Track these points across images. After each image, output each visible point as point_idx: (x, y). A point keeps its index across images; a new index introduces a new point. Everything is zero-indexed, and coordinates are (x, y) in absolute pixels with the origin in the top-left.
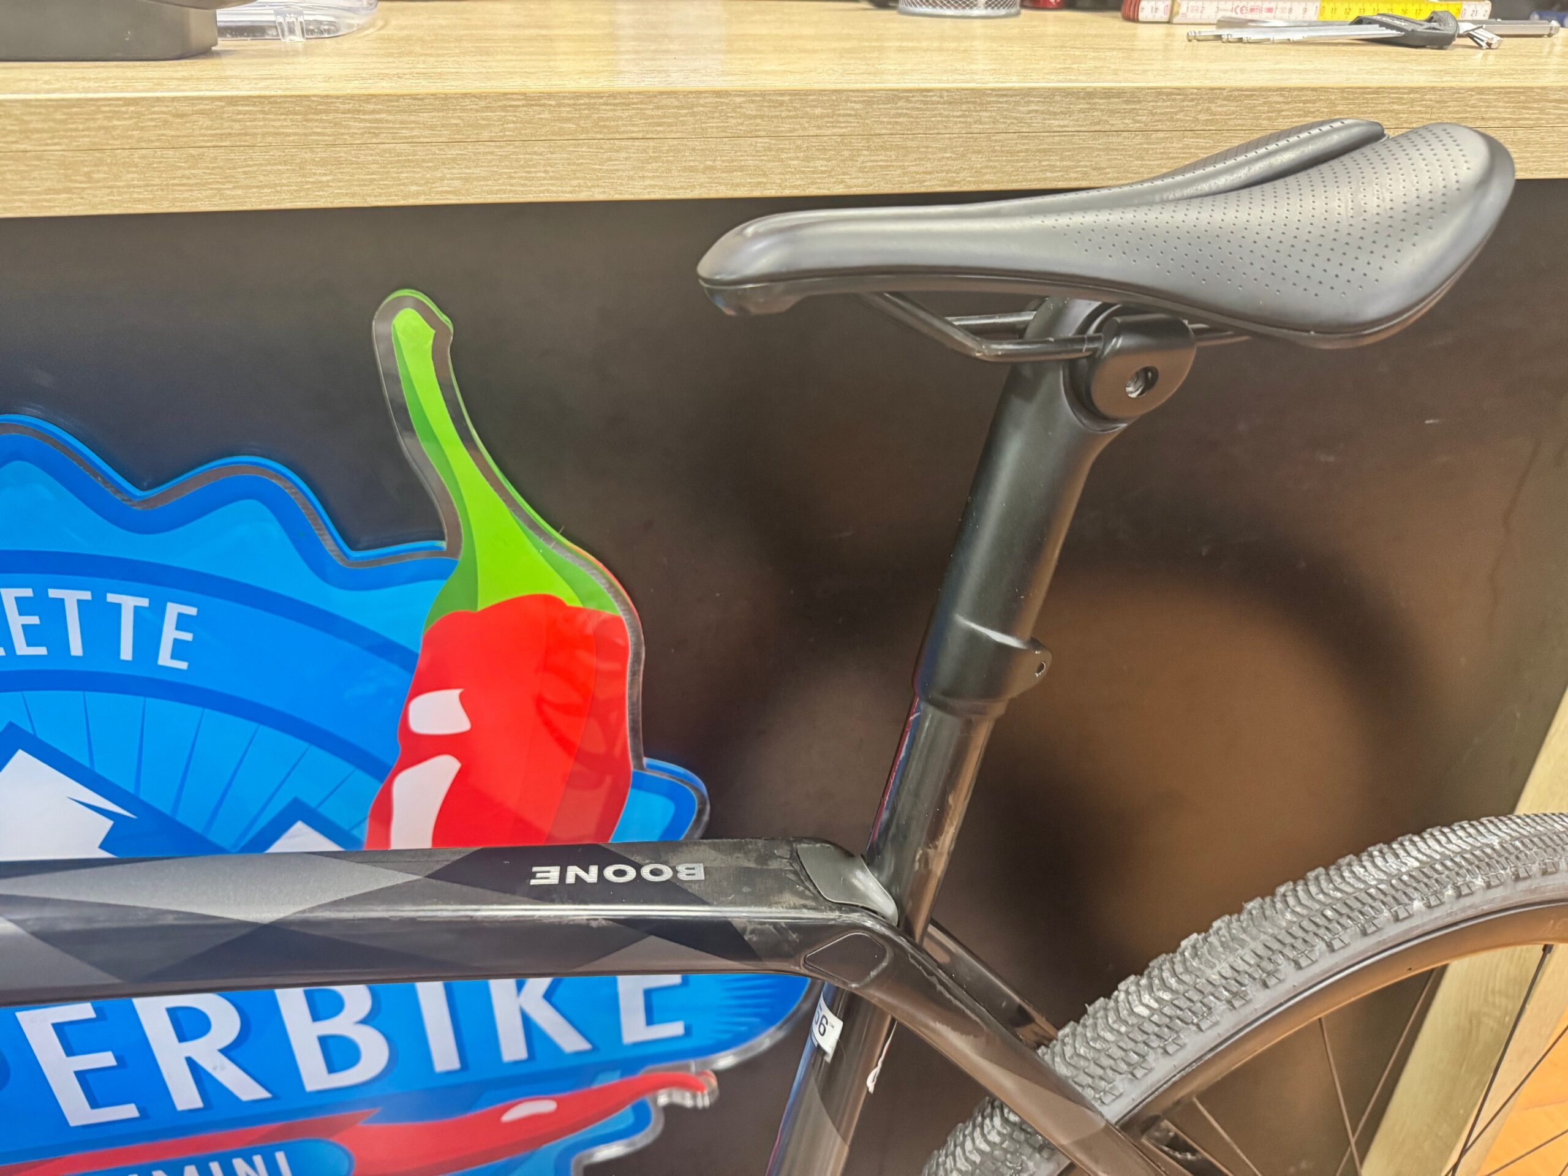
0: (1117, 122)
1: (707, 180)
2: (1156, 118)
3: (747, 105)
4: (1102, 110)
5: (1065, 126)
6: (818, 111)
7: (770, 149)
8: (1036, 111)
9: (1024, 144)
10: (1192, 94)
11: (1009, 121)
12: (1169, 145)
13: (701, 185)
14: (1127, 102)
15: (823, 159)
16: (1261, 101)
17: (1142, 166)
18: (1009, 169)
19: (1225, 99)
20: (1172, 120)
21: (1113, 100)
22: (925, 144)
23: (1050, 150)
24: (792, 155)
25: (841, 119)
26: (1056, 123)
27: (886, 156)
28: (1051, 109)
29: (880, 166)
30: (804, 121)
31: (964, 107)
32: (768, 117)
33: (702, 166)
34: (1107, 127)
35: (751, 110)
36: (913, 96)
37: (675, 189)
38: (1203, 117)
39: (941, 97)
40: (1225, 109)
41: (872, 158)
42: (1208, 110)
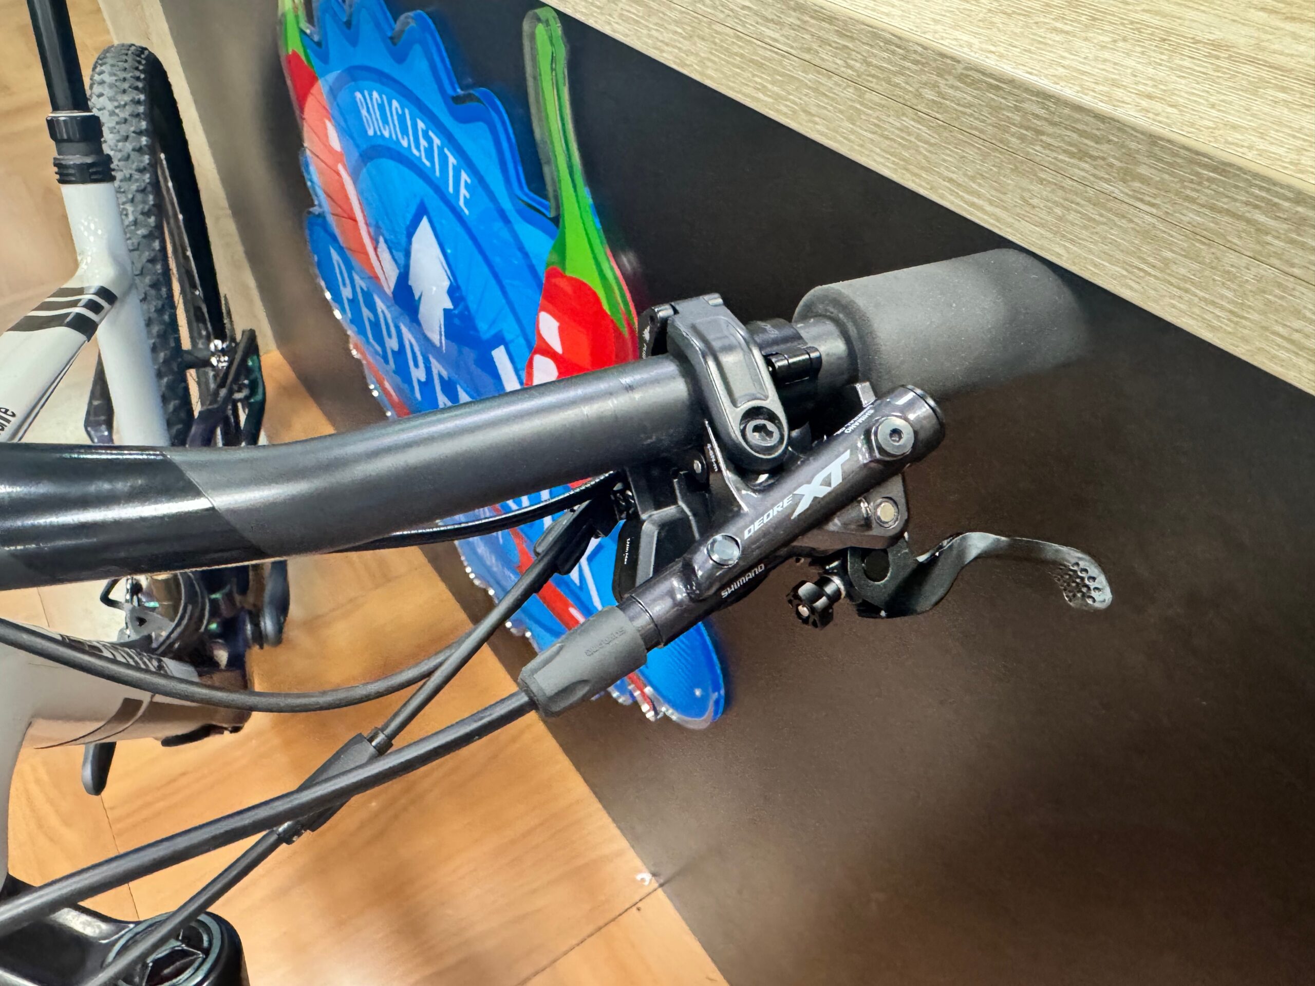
0: (829, 59)
2: (872, 70)
5: (777, 41)
9: (739, 46)
10: (915, 52)
12: (884, 117)
14: (840, 34)
16: (1012, 102)
17: (852, 132)
19: (961, 78)
20: (889, 81)
23: (761, 65)
34: (817, 61)
38: (929, 94)
40: (958, 94)
42: (935, 86)
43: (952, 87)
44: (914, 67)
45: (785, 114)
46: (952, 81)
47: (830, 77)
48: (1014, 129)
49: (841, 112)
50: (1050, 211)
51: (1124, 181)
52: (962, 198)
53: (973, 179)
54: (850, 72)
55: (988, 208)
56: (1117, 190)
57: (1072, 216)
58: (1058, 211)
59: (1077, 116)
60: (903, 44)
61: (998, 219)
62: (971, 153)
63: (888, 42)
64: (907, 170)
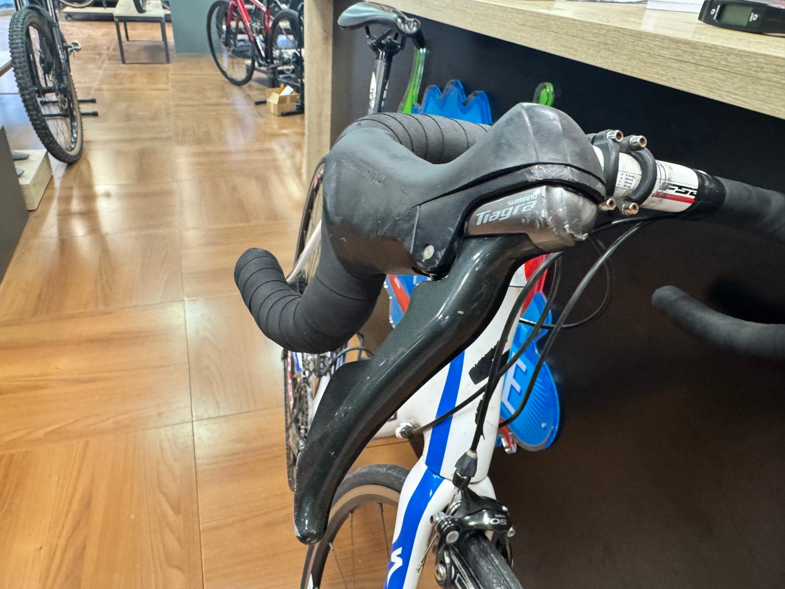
0: (686, 58)
2: (703, 58)
5: (666, 54)
16: (753, 60)
20: (708, 61)
21: (687, 46)
24: (585, 46)
26: (664, 52)
27: (609, 53)
28: (663, 45)
29: (605, 57)
33: (564, 46)
34: (681, 59)
43: (733, 59)
44: (719, 54)
45: (665, 81)
46: (732, 56)
47: (685, 64)
48: (754, 69)
49: (688, 76)
50: (764, 95)
54: (694, 60)
57: (772, 95)
58: (767, 94)
60: (716, 47)
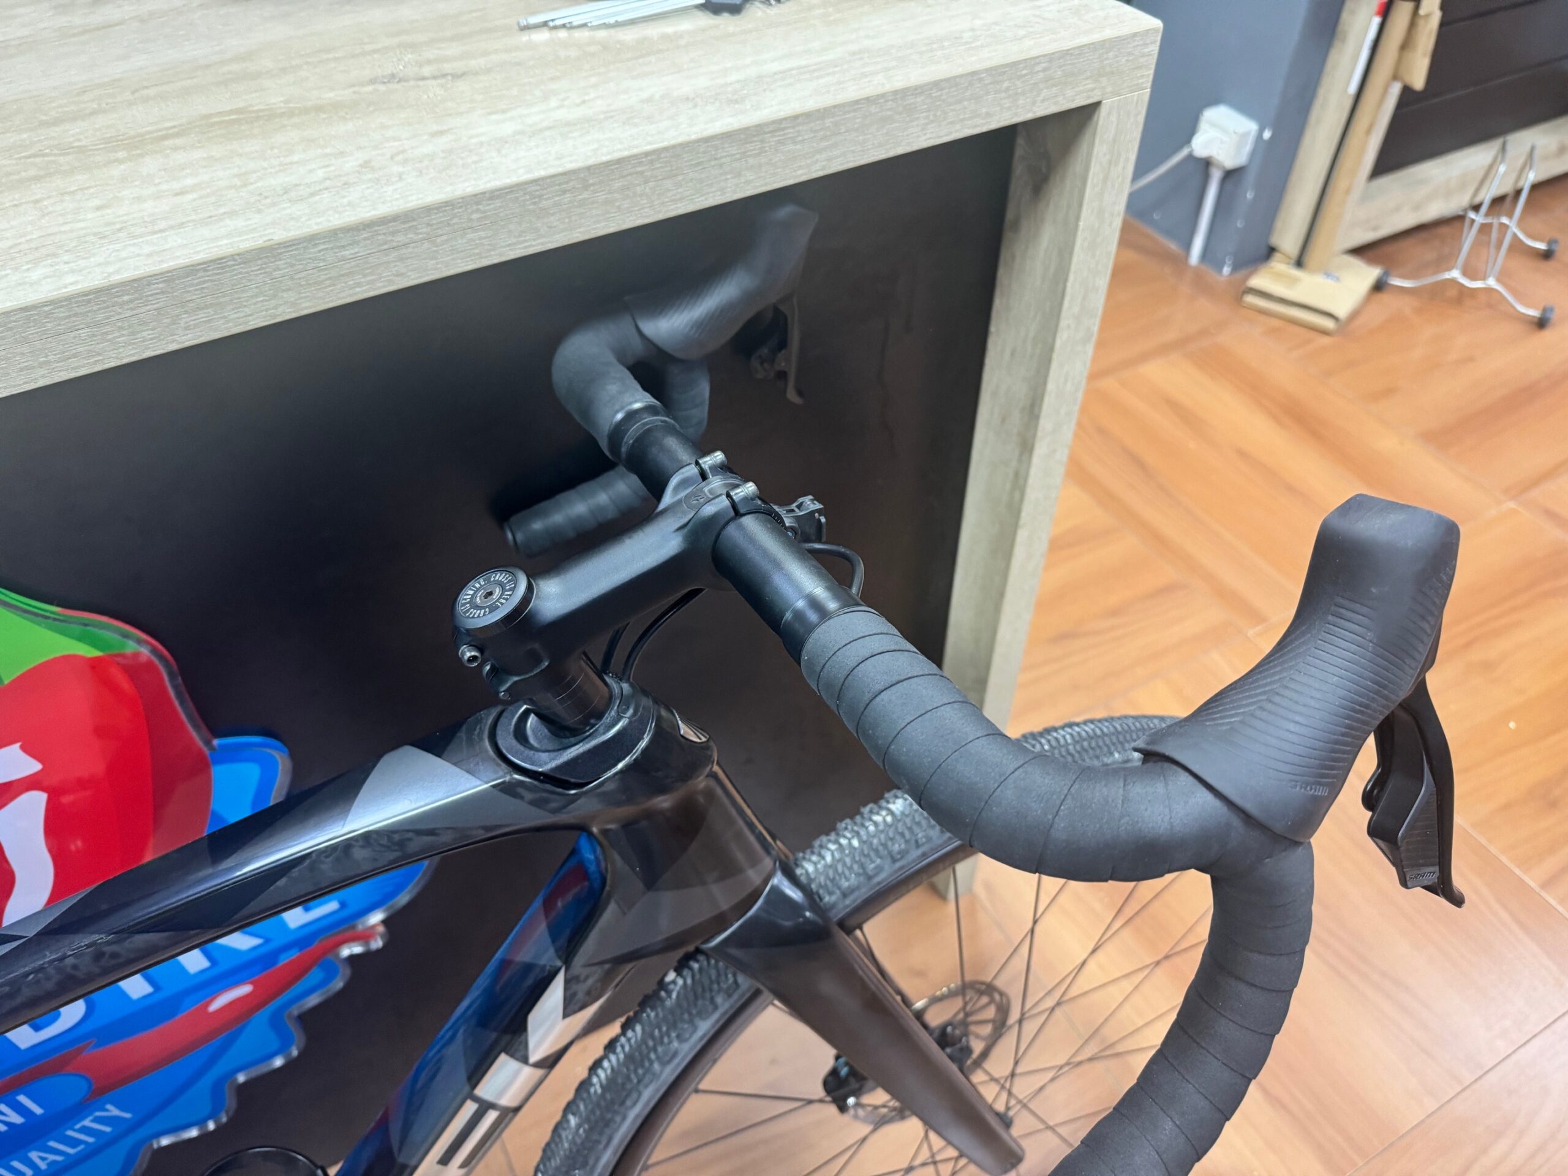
1: (46, 372)
3: (56, 311)
4: (384, 234)
6: (126, 298)
7: (94, 335)
8: (326, 249)
9: (326, 274)
10: (459, 203)
11: (305, 262)
12: (454, 243)
13: (43, 376)
14: (404, 223)
15: (148, 330)
17: (437, 264)
18: (321, 294)
19: (491, 198)
21: (391, 224)
22: (236, 296)
23: (350, 273)
24: (117, 334)
25: (150, 298)
26: (347, 252)
27: (205, 313)
28: (339, 244)
29: (203, 322)
30: (116, 308)
31: (259, 262)
32: (81, 313)
33: (36, 364)
34: (395, 244)
35: (61, 313)
36: (209, 266)
37: (20, 385)
38: (475, 216)
39: (235, 260)
40: (492, 206)
41: (193, 318)
42: (477, 211)
51: (586, 190)
52: (519, 248)
53: (520, 236)
55: (534, 243)
56: (585, 195)
59: (553, 179)
61: (542, 244)
62: (512, 227)
63: (437, 209)
64: (482, 258)
